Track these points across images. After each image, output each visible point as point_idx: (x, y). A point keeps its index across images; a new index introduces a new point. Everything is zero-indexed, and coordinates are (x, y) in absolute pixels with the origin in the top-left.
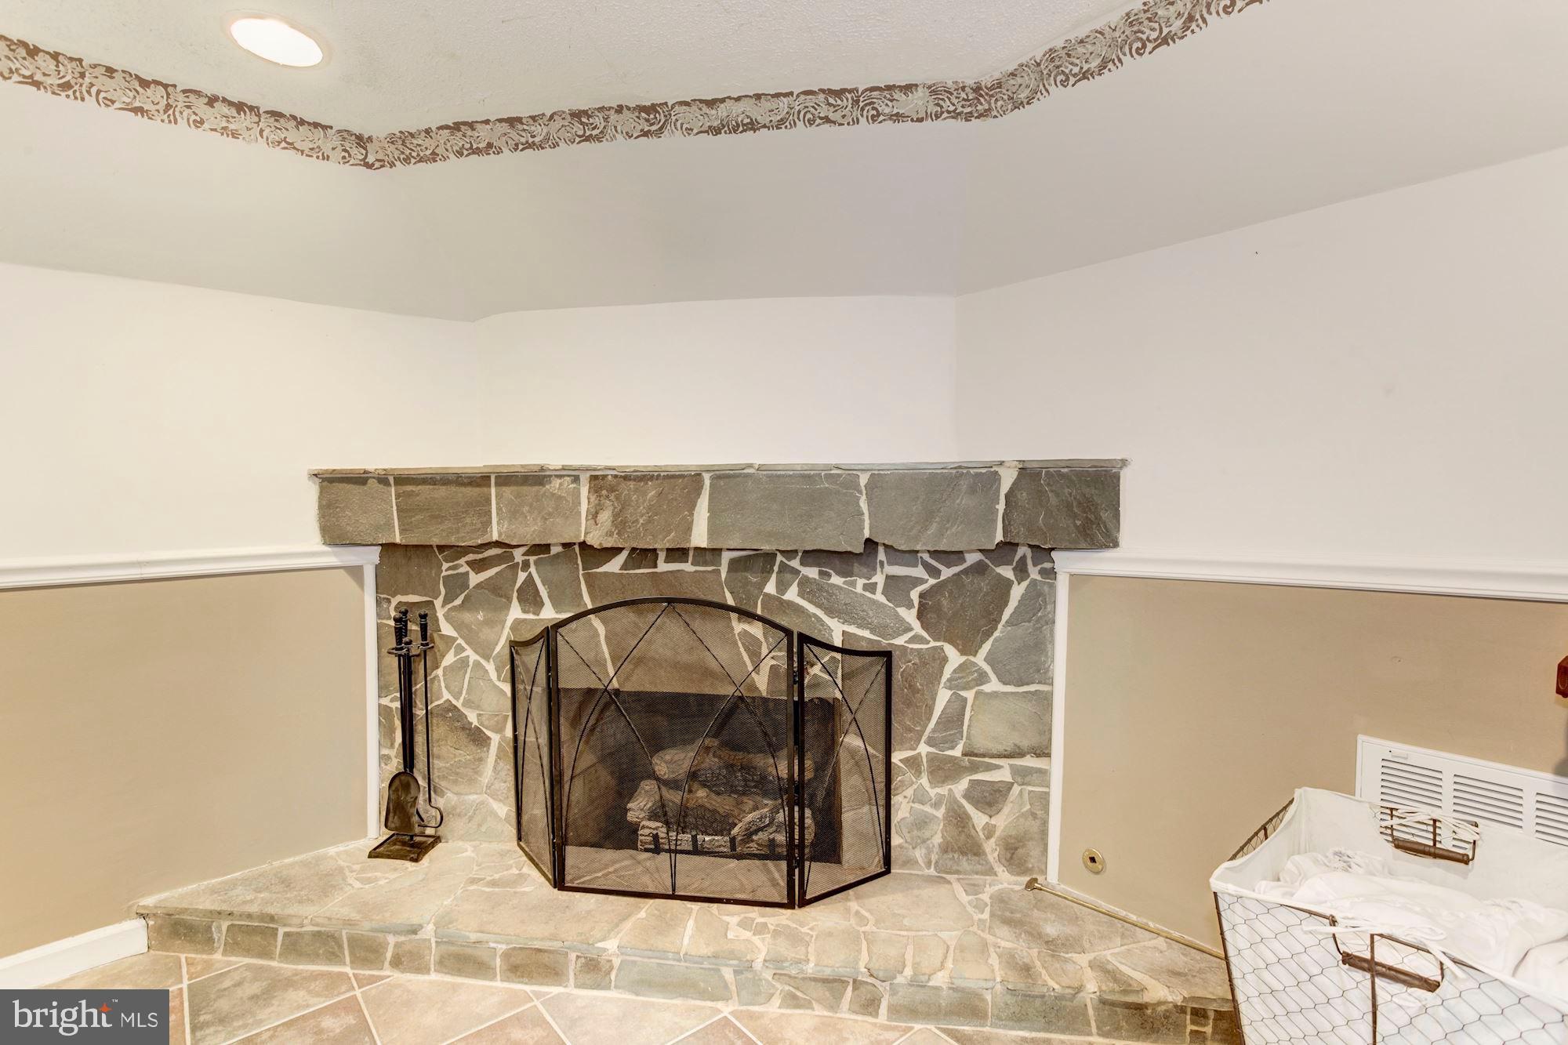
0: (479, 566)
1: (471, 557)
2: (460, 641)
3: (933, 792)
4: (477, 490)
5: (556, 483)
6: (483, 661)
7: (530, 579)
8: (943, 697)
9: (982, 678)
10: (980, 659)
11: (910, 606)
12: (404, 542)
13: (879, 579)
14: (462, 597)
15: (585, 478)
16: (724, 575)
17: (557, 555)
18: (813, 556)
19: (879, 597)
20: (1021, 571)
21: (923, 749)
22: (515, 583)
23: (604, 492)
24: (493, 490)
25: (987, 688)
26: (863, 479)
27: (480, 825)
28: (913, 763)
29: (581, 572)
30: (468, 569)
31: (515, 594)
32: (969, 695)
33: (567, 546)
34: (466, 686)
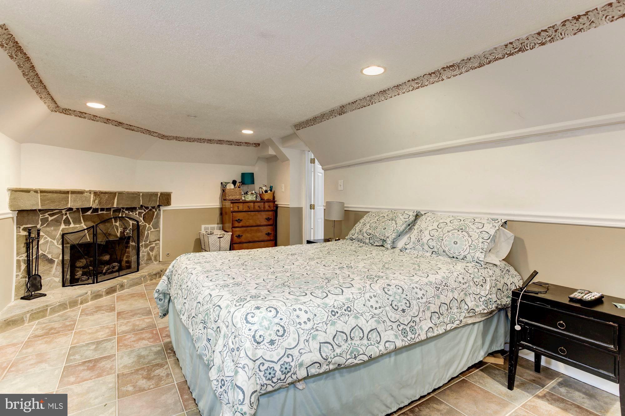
0: (51, 215)
1: (49, 213)
2: (45, 236)
3: (145, 250)
4: (66, 195)
5: (86, 194)
6: (53, 241)
7: (67, 218)
8: (146, 232)
9: (151, 229)
10: (151, 226)
11: (142, 217)
12: (42, 209)
13: (137, 212)
14: (46, 224)
15: (92, 193)
16: (112, 214)
17: (75, 211)
18: (127, 209)
19: (137, 216)
20: (156, 210)
21: (143, 243)
22: (63, 219)
23: (97, 196)
24: (70, 195)
25: (152, 230)
26: (141, 194)
27: (50, 286)
28: (142, 245)
29: (81, 215)
30: (48, 216)
31: (63, 222)
32: (149, 232)
33: (78, 209)
34: (48, 248)
